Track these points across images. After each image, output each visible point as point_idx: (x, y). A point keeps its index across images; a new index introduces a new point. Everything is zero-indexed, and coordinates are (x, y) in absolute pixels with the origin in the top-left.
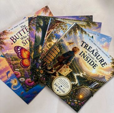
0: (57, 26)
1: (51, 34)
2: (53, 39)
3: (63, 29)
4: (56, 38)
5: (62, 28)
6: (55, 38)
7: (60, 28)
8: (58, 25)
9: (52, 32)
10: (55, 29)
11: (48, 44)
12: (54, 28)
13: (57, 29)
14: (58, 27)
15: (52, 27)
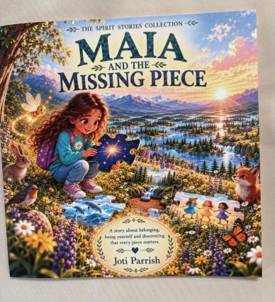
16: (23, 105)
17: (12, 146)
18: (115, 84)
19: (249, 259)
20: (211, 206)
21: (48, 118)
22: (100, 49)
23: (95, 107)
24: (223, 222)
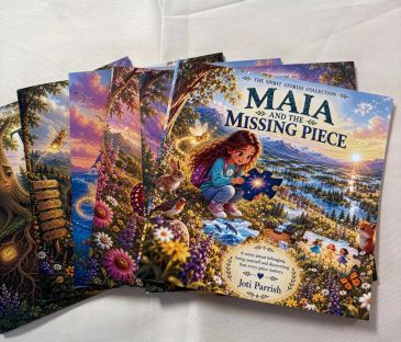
0: (200, 81)
1: (184, 110)
2: (192, 124)
3: (224, 89)
4: (203, 121)
5: (218, 87)
6: (197, 122)
7: (213, 87)
8: (203, 77)
9: (187, 103)
10: (195, 93)
11: (178, 141)
12: (191, 90)
13: (202, 90)
14: (206, 85)
15: (185, 85)
16: (191, 129)
17: (172, 161)
18: (272, 129)
19: (361, 304)
20: (334, 249)
21: (210, 144)
22: (266, 99)
23: (251, 144)
24: (343, 266)
